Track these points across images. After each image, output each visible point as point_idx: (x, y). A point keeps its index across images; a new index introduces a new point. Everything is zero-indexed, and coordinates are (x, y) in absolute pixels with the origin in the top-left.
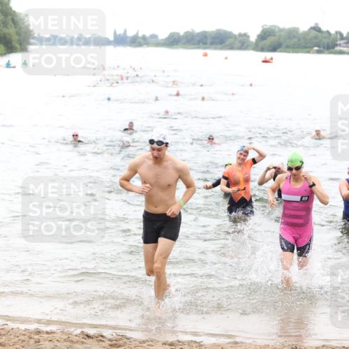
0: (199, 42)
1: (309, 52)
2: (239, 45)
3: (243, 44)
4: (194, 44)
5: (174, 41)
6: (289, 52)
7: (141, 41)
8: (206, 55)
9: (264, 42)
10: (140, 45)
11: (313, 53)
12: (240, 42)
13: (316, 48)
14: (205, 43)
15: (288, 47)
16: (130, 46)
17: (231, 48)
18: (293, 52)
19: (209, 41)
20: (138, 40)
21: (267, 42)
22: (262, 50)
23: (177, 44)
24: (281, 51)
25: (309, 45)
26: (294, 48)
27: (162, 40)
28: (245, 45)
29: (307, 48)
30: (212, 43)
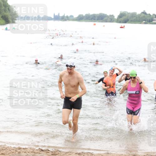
0: (92, 19)
1: (141, 23)
2: (110, 20)
3: (111, 20)
4: (89, 20)
5: (81, 18)
6: (132, 23)
7: (66, 18)
8: (95, 24)
9: (121, 19)
10: (66, 20)
11: (143, 24)
12: (110, 19)
13: (144, 22)
14: (95, 19)
15: (131, 21)
16: (61, 20)
17: (106, 21)
18: (134, 23)
19: (96, 18)
20: (65, 18)
21: (122, 19)
22: (120, 22)
23: (82, 20)
24: (129, 23)
25: (141, 20)
26: (134, 21)
27: (75, 18)
28: (112, 20)
29: (140, 21)
30: (98, 19)
